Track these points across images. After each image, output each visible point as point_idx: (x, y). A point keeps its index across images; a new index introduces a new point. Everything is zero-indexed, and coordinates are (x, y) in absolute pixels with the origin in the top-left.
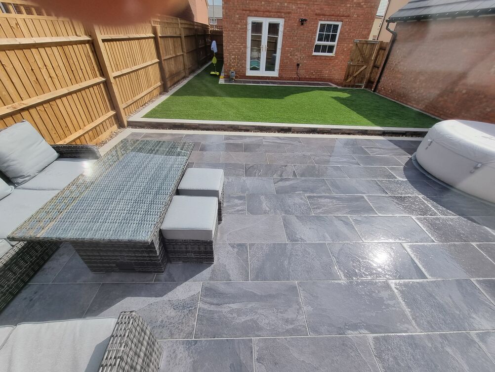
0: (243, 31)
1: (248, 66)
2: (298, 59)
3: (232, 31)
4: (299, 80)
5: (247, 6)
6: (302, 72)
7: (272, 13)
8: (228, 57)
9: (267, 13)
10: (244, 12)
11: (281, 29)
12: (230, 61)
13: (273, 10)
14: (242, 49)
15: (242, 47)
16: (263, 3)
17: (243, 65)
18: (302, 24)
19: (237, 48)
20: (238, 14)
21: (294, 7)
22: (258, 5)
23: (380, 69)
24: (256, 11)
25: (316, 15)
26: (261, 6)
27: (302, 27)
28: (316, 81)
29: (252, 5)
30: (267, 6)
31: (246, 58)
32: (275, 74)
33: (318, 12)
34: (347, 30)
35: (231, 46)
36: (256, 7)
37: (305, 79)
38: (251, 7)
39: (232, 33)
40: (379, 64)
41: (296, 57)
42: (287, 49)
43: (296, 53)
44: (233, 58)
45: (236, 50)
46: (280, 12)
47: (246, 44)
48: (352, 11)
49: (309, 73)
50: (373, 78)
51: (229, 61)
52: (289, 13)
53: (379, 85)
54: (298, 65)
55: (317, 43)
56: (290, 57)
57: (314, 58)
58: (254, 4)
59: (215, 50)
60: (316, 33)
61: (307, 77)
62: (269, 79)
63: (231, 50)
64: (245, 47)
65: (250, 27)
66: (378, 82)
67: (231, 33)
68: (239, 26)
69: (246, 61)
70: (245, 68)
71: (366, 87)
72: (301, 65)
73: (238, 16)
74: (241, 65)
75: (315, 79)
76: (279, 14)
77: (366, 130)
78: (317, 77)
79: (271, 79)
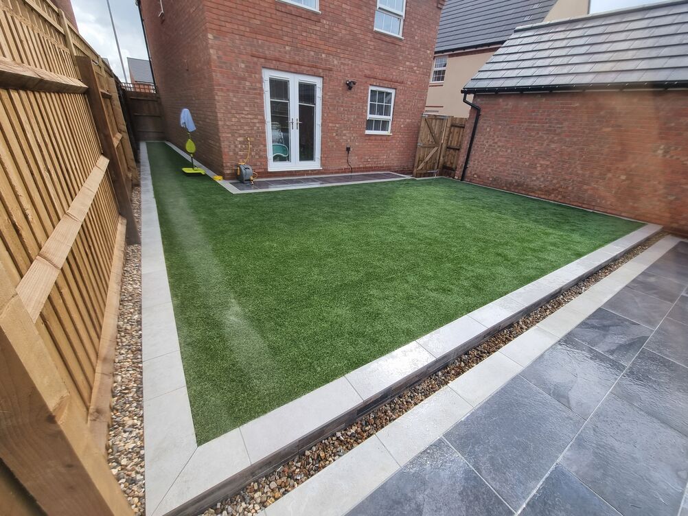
0: (255, 94)
1: (270, 155)
2: (347, 141)
3: (233, 91)
4: (352, 172)
5: (261, 50)
6: (354, 161)
7: (303, 67)
8: (231, 139)
9: (297, 66)
10: (255, 59)
11: (319, 94)
12: (236, 146)
13: (306, 63)
14: (258, 125)
15: (255, 121)
16: (287, 48)
17: (262, 153)
18: (350, 88)
19: (247, 124)
20: (243, 62)
21: (336, 62)
22: (280, 52)
23: (464, 151)
24: (277, 60)
25: (366, 76)
26: (286, 53)
27: (348, 93)
28: (373, 171)
29: (269, 49)
30: (295, 54)
31: (265, 140)
32: (314, 165)
33: (367, 72)
34: (402, 100)
35: (233, 120)
36: (277, 55)
37: (359, 170)
38: (267, 52)
39: (234, 96)
41: (344, 137)
42: (330, 125)
43: (344, 132)
44: (240, 143)
45: (246, 128)
46: (316, 67)
47: (263, 116)
48: (406, 76)
49: (363, 160)
51: (232, 146)
52: (330, 70)
53: (469, 172)
54: (348, 149)
55: (369, 116)
56: (337, 137)
57: (367, 138)
58: (272, 48)
59: (191, 127)
60: (367, 102)
61: (362, 166)
62: (307, 175)
63: (235, 128)
64: (263, 122)
65: (267, 87)
66: (466, 167)
67: (231, 94)
68: (248, 84)
69: (265, 146)
70: (266, 158)
71: (440, 174)
72: (351, 149)
73: (243, 66)
74: (256, 154)
75: (371, 169)
76: (315, 70)
78: (374, 165)
79: (311, 174)
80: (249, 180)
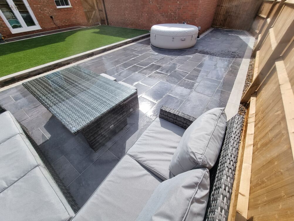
2: (48, 13)
4: (59, 28)
6: (58, 22)
17: (3, 25)
23: (104, 11)
28: (71, 26)
32: (37, 27)
37: (63, 27)
40: (100, 8)
41: (46, 11)
42: (35, 6)
43: (45, 8)
49: (62, 22)
50: (102, 18)
53: (109, 21)
54: (51, 17)
56: (42, 12)
57: (59, 10)
61: (63, 25)
62: (36, 32)
66: (107, 19)
69: (3, 21)
70: (7, 27)
71: (102, 24)
72: (53, 17)
77: (126, 42)
78: (70, 24)
79: (37, 32)
80: (2, 39)
